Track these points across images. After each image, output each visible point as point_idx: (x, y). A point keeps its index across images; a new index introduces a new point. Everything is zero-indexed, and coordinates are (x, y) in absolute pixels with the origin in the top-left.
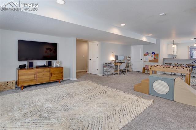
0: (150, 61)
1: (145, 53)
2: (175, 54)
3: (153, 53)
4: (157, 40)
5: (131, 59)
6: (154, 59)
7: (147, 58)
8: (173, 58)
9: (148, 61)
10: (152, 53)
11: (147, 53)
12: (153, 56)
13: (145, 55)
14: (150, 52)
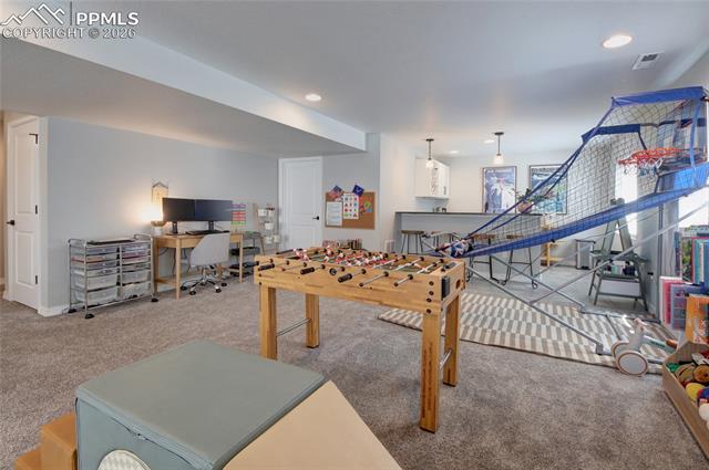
0: (347, 224)
1: (330, 189)
2: (440, 195)
3: (358, 191)
4: (367, 135)
5: (278, 214)
6: (361, 213)
7: (336, 211)
8: (438, 209)
9: (341, 224)
10: (354, 191)
11: (337, 189)
12: (357, 202)
13: (329, 198)
14: (348, 188)
